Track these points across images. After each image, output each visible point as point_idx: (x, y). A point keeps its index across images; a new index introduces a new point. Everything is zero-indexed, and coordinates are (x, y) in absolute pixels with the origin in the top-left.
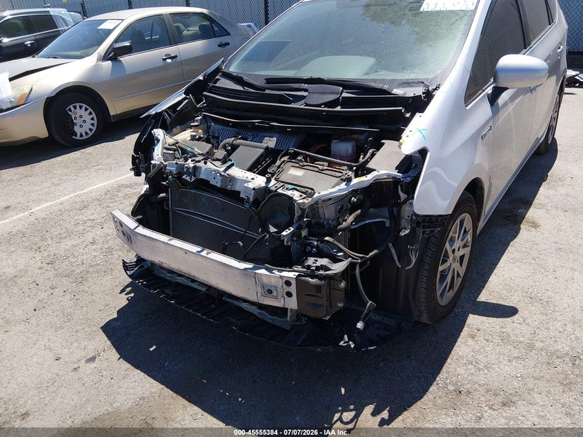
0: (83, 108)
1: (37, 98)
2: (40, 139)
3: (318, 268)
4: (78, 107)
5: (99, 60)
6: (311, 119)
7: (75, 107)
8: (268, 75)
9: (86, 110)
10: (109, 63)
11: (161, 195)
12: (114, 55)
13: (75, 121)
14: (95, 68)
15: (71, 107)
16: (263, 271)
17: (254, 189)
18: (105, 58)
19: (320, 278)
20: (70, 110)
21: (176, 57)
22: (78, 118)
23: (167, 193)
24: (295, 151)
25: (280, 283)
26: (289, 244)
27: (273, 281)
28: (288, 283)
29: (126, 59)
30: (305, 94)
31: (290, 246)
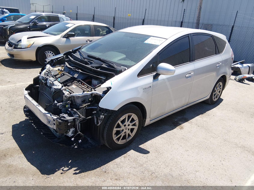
0: (51, 53)
1: (35, 47)
2: (33, 61)
3: (62, 117)
4: (49, 52)
5: (61, 37)
6: (90, 71)
7: (48, 52)
8: (89, 54)
9: (52, 54)
10: (65, 39)
11: (37, 86)
12: (67, 36)
13: (47, 57)
14: (59, 40)
15: (47, 52)
16: (49, 115)
17: (55, 88)
18: (64, 37)
19: (62, 120)
20: (46, 53)
21: (92, 41)
22: (49, 56)
23: (39, 85)
24: (79, 80)
25: (52, 120)
26: (61, 108)
27: (50, 119)
28: (54, 120)
29: (71, 39)
30: (93, 62)
31: (61, 109)
